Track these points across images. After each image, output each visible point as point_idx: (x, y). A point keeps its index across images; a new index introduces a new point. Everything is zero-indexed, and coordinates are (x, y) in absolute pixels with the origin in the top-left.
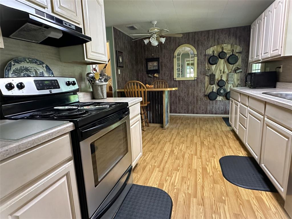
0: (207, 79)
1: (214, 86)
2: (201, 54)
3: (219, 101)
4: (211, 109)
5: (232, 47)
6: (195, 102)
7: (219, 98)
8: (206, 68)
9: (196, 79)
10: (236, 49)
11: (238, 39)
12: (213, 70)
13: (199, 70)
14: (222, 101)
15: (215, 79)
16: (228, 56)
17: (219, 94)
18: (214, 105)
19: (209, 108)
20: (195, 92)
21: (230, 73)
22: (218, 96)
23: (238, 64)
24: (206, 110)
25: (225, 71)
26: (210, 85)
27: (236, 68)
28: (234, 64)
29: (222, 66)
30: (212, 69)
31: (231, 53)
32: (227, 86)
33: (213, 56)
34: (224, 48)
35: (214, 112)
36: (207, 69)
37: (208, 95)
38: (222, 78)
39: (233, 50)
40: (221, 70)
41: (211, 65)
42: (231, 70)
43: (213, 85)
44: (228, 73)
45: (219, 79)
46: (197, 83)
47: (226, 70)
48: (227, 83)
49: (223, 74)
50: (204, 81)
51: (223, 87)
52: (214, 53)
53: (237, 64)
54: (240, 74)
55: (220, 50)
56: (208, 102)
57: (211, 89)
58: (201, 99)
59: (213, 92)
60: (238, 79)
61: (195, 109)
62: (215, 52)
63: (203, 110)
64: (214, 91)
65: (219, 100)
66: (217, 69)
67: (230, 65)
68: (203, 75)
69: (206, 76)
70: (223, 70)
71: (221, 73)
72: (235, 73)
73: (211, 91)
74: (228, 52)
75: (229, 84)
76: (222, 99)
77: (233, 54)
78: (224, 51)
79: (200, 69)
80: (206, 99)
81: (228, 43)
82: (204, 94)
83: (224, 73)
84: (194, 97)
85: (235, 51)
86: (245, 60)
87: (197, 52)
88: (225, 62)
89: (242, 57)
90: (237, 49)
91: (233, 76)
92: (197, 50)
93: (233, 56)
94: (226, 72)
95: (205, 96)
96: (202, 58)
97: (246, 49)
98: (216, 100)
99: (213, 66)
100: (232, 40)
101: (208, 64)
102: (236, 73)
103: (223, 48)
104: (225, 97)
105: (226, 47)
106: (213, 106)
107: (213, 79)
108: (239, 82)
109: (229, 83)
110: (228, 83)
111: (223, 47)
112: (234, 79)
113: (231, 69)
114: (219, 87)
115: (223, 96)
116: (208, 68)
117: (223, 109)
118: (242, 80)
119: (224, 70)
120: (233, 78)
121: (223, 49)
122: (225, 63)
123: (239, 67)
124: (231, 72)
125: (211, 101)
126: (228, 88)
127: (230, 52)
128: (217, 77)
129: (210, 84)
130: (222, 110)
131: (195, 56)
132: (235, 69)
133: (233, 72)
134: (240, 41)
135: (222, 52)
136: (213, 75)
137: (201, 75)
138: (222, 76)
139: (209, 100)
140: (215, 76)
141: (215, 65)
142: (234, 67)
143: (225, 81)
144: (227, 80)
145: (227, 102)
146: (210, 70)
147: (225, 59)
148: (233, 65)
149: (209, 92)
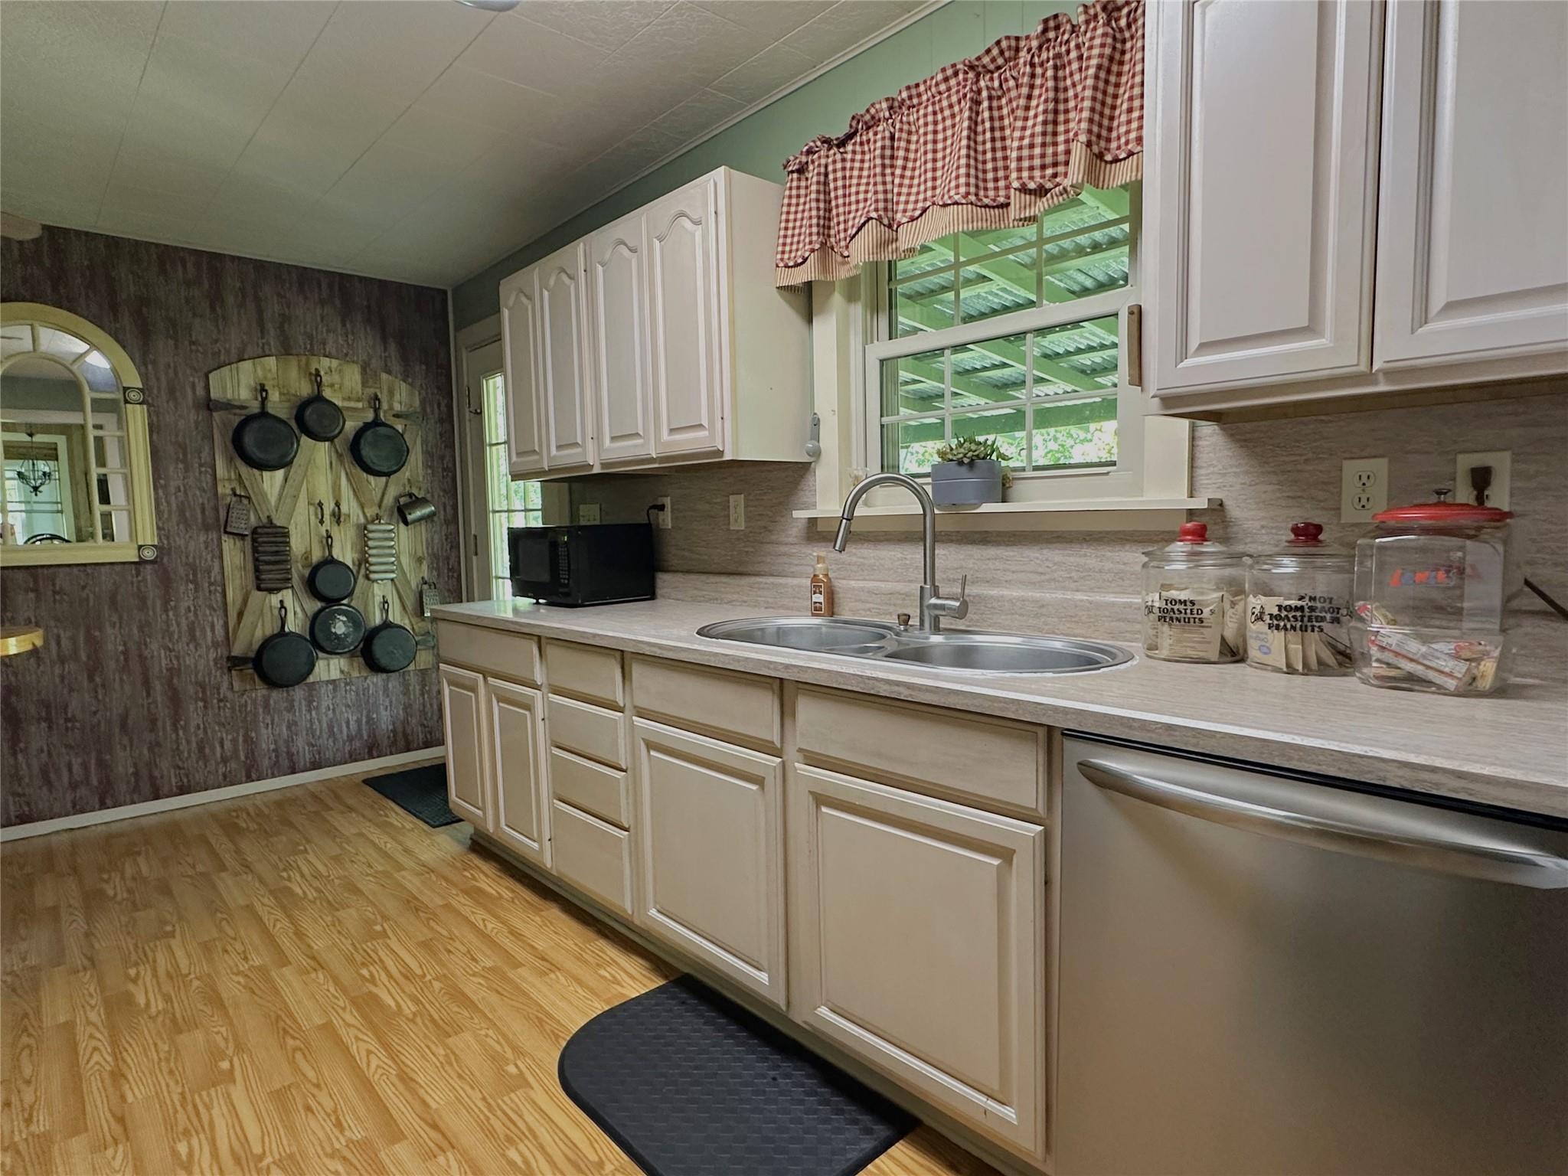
0: (234, 555)
1: (287, 596)
2: (172, 391)
3: (331, 687)
4: (281, 743)
5: (371, 382)
6: (163, 712)
7: (329, 669)
8: (224, 489)
9: (149, 554)
10: (391, 393)
11: (392, 347)
12: (273, 500)
13: (167, 495)
14: (346, 684)
15: (287, 553)
16: (351, 425)
17: (324, 644)
18: (303, 717)
19: (266, 739)
20: (154, 646)
21: (372, 522)
22: (321, 655)
23: (408, 474)
24: (251, 754)
25: (344, 509)
26: (257, 595)
27: (401, 496)
28: (388, 475)
29: (322, 479)
30: (264, 495)
31: (370, 416)
32: (367, 596)
33: (264, 414)
34: (325, 379)
35: (305, 754)
36: (228, 491)
37: (252, 655)
38: (330, 547)
39: (376, 398)
40: (320, 504)
41: (256, 472)
42: (380, 506)
43: (279, 590)
44: (362, 520)
45: (317, 556)
46: (166, 581)
47: (349, 505)
48: (361, 580)
49: (336, 528)
50: (216, 569)
51: (345, 602)
52: (264, 400)
53: (406, 473)
54: (423, 527)
55: (305, 390)
56: (254, 702)
57: (268, 618)
58: (203, 687)
59: (282, 633)
60: (420, 554)
61: (165, 764)
62: (274, 396)
63: (225, 760)
64: (291, 626)
65: (325, 678)
66: (296, 497)
67: (371, 478)
68: (207, 528)
69: (225, 537)
70: (332, 505)
71: (322, 522)
72: (402, 525)
73: (269, 632)
74: (352, 404)
75: (376, 581)
76: (342, 672)
77: (376, 423)
78: (327, 393)
79: (172, 490)
80: (242, 680)
81: (344, 357)
82: (222, 651)
83: (338, 522)
84: (147, 683)
85: (385, 406)
86: (442, 458)
87: (144, 378)
88: (340, 456)
89: (425, 442)
90: (397, 397)
91: (392, 539)
92: (143, 360)
93: (381, 430)
94: (353, 519)
95: (235, 663)
96: (187, 418)
97: (439, 405)
98: (311, 679)
99: (266, 474)
100: (366, 343)
101: (230, 461)
102: (406, 523)
103: (316, 378)
104: (361, 660)
105: (336, 378)
106: (295, 723)
107: (276, 553)
108: (425, 571)
109: (373, 576)
110: (367, 577)
111: (318, 374)
112: (398, 558)
113: (377, 500)
114: (319, 605)
115: (352, 655)
116: (235, 484)
117: (360, 729)
118: (438, 559)
119: (338, 505)
120: (392, 547)
121: (319, 385)
122: (342, 462)
123: (415, 491)
124: (378, 517)
125: (276, 695)
126: (370, 608)
127: (360, 405)
128: (302, 542)
129: (259, 589)
130: (351, 739)
131: (126, 402)
132: (397, 499)
133: (391, 515)
134: (405, 359)
135: (318, 399)
136: (275, 535)
137: (188, 526)
138: (329, 536)
139: (261, 691)
140: (286, 535)
141: (280, 474)
142: (394, 488)
143: (350, 565)
144: (363, 561)
145: (375, 685)
146: (249, 498)
147: (336, 441)
148: (384, 479)
149: (259, 635)
